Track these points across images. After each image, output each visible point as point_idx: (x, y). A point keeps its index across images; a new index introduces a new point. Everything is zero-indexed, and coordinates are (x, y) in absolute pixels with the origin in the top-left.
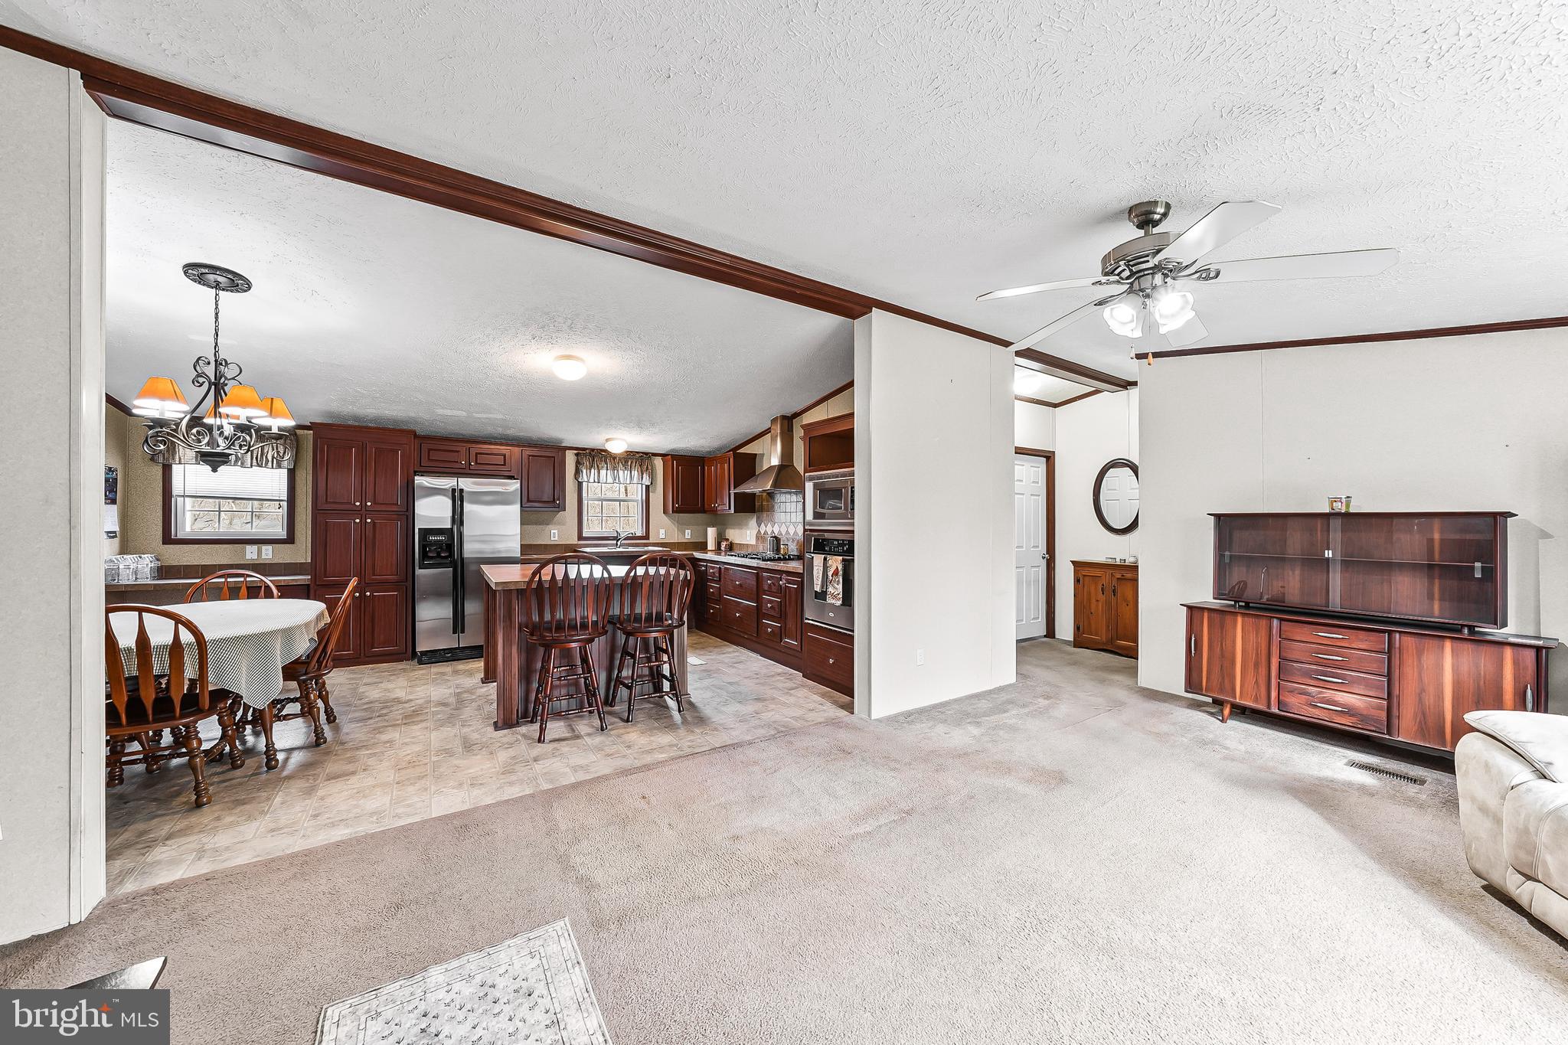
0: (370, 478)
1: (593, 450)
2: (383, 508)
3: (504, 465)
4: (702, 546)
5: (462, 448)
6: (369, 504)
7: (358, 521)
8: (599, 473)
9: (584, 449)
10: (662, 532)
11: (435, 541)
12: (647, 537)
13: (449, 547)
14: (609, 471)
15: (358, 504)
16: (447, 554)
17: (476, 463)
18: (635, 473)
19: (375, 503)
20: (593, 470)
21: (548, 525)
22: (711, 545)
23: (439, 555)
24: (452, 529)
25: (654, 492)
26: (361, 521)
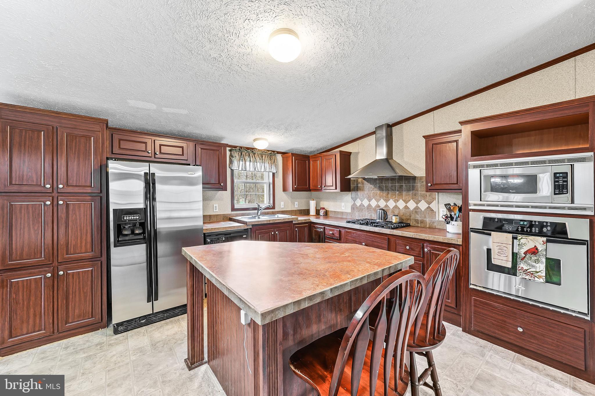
0: (62, 162)
1: (241, 147)
2: (76, 190)
3: (183, 155)
4: (307, 212)
5: (149, 140)
6: (61, 186)
7: (48, 203)
8: (246, 164)
9: (236, 147)
10: (282, 203)
11: (129, 220)
12: (274, 208)
13: (143, 225)
14: (251, 163)
15: (48, 186)
16: (141, 231)
17: (160, 152)
18: (267, 165)
19: (68, 185)
20: (241, 162)
21: (212, 200)
22: (313, 212)
23: (133, 233)
24: (145, 209)
25: (277, 178)
26: (52, 203)
